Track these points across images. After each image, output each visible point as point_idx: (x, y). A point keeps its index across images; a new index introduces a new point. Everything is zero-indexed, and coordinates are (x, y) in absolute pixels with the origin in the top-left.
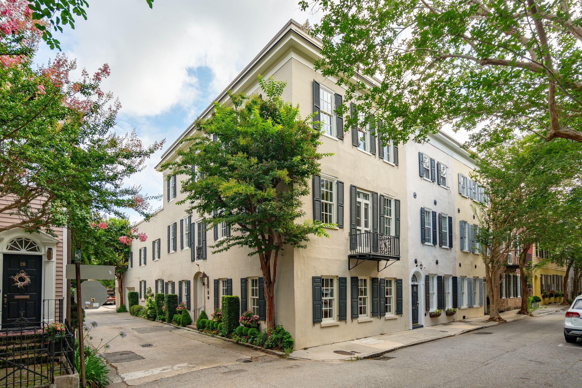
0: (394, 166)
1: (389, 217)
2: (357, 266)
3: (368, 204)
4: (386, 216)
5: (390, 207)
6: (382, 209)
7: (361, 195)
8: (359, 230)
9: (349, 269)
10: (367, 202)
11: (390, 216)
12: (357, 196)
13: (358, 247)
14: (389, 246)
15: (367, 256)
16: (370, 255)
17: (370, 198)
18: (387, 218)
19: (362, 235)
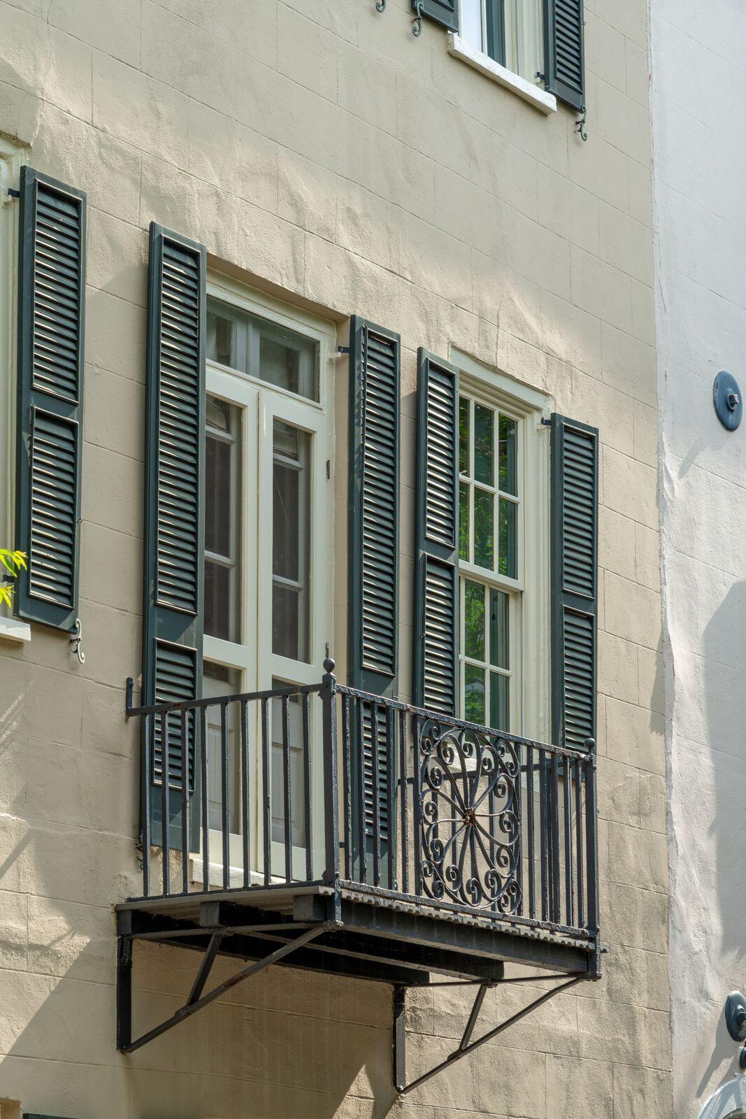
0: (539, 111)
1: (494, 575)
2: (202, 1014)
3: (308, 436)
4: (468, 566)
5: (509, 484)
6: (436, 493)
7: (245, 341)
8: (220, 672)
9: (125, 1043)
10: (296, 410)
11: (510, 568)
12: (208, 345)
13: (215, 836)
14: (502, 838)
15: (305, 912)
16: (324, 904)
17: (330, 381)
18: (476, 589)
19: (253, 707)
